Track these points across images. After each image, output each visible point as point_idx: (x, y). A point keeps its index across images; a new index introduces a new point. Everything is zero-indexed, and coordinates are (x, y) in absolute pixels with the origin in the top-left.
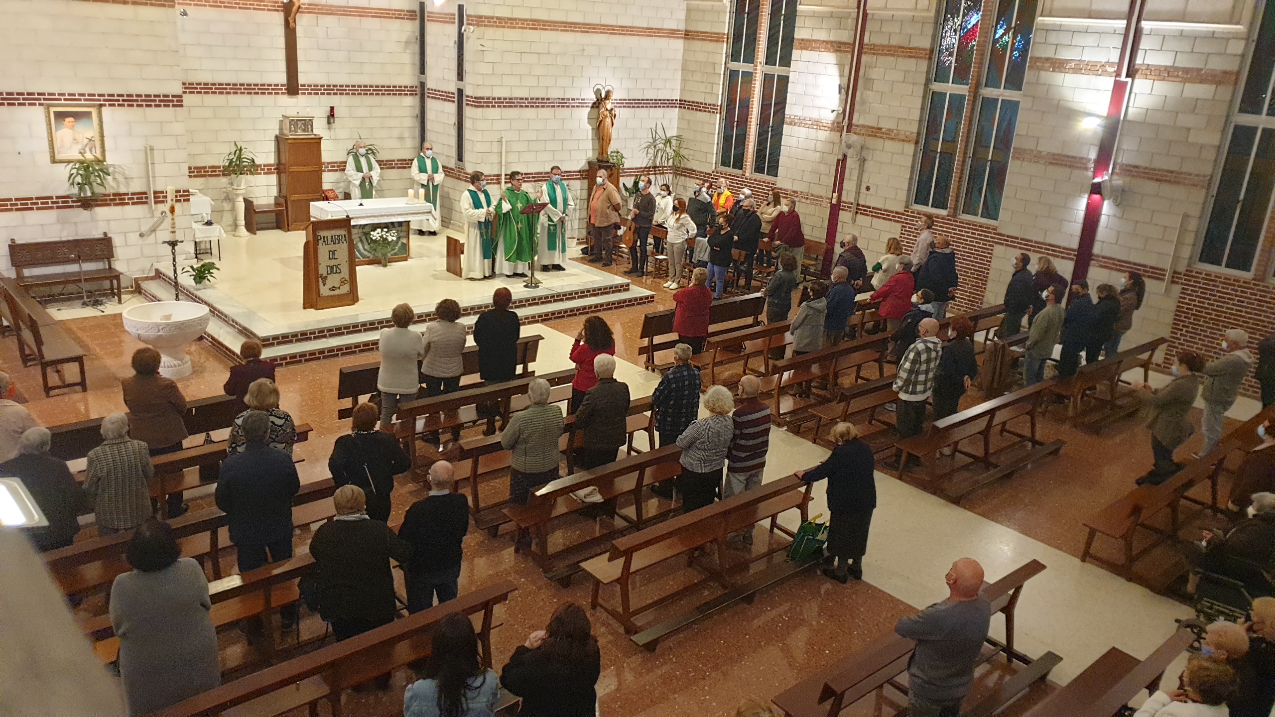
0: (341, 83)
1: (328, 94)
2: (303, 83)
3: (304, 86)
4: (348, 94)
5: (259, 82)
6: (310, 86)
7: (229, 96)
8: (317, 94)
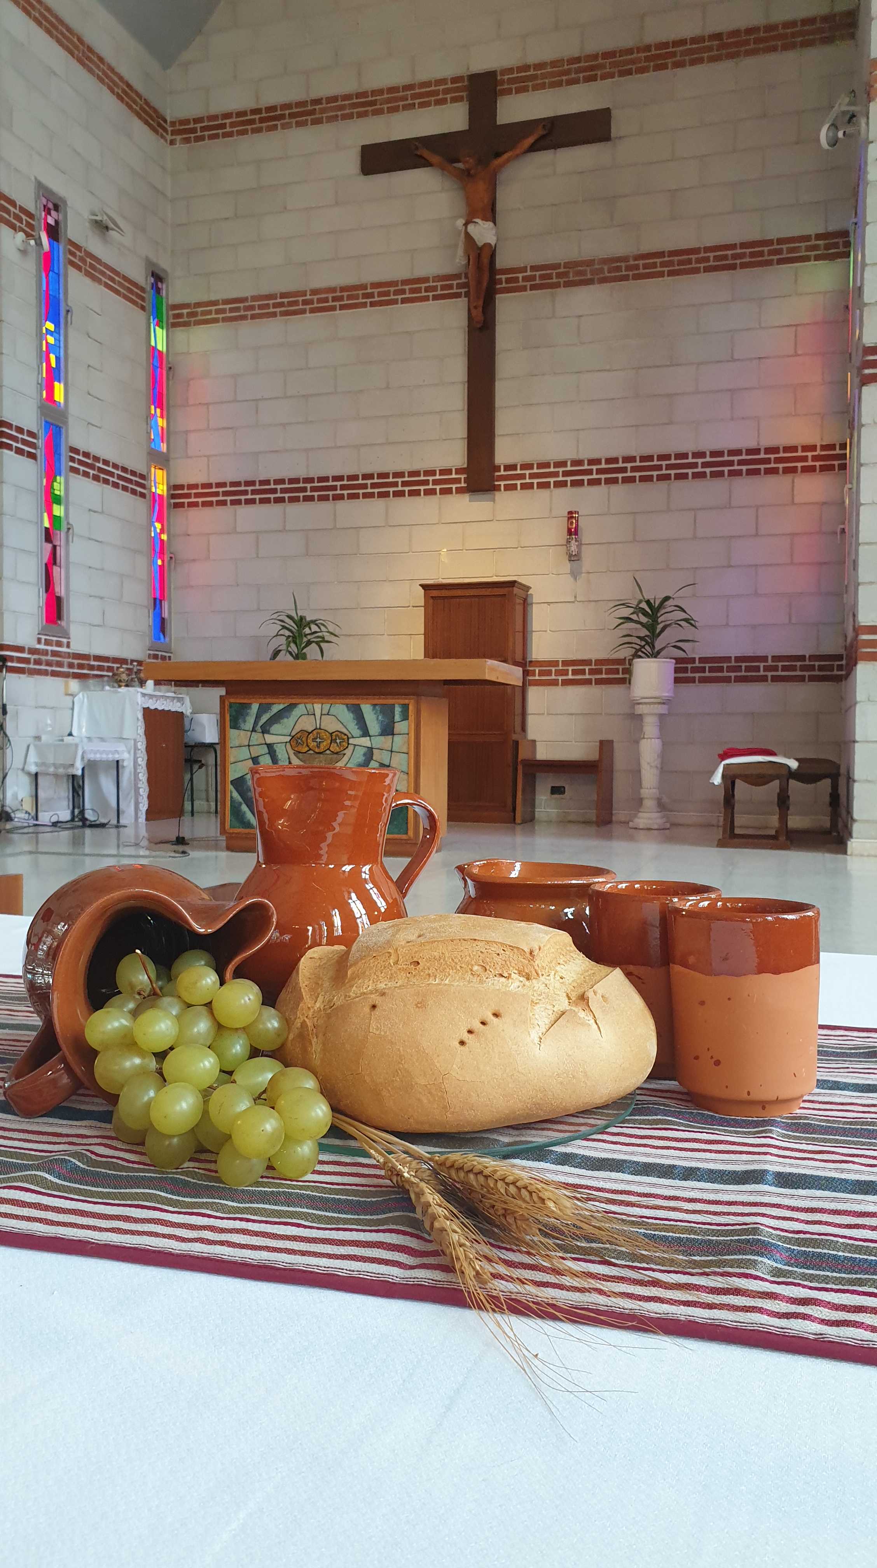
0: (612, 454)
1: (575, 484)
2: (510, 461)
3: (513, 467)
4: (632, 480)
5: (406, 467)
6: (529, 466)
7: (340, 504)
8: (546, 485)
